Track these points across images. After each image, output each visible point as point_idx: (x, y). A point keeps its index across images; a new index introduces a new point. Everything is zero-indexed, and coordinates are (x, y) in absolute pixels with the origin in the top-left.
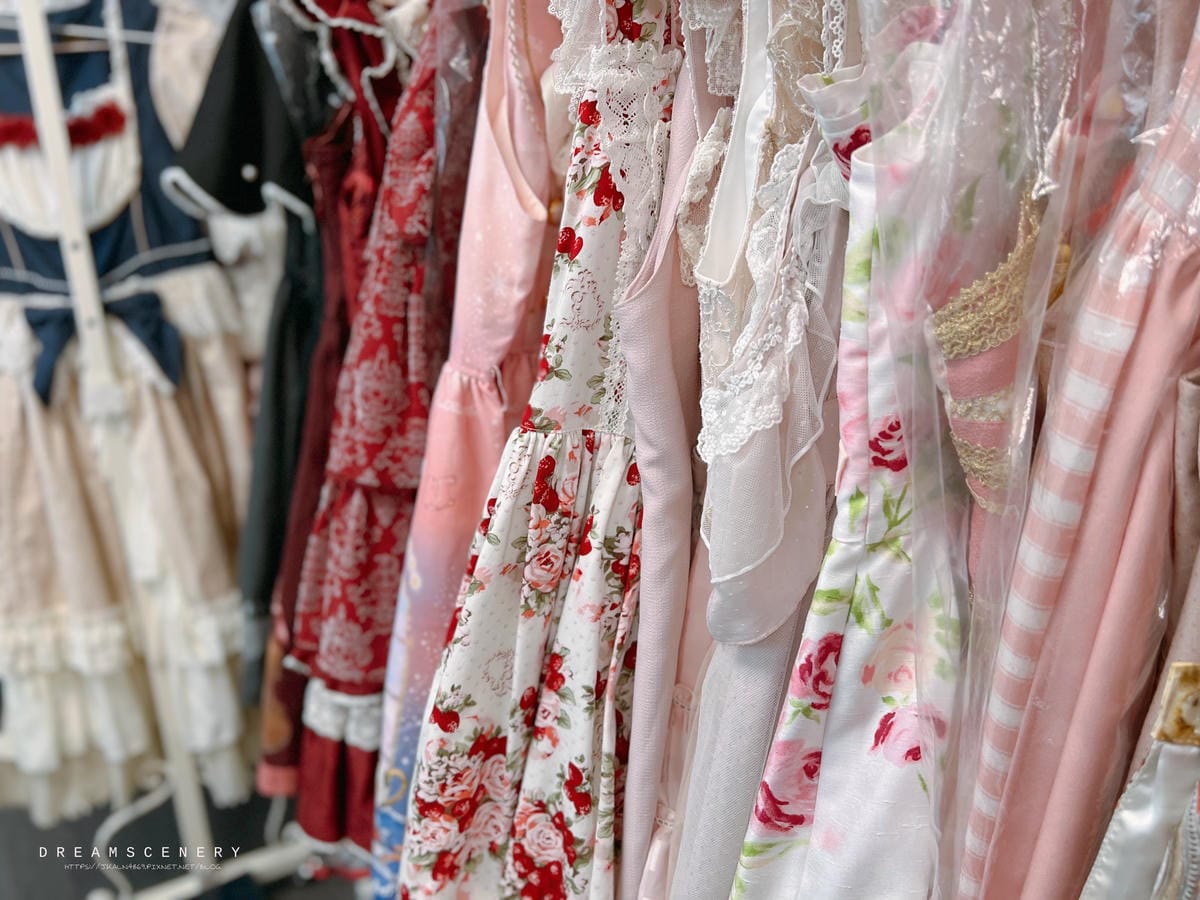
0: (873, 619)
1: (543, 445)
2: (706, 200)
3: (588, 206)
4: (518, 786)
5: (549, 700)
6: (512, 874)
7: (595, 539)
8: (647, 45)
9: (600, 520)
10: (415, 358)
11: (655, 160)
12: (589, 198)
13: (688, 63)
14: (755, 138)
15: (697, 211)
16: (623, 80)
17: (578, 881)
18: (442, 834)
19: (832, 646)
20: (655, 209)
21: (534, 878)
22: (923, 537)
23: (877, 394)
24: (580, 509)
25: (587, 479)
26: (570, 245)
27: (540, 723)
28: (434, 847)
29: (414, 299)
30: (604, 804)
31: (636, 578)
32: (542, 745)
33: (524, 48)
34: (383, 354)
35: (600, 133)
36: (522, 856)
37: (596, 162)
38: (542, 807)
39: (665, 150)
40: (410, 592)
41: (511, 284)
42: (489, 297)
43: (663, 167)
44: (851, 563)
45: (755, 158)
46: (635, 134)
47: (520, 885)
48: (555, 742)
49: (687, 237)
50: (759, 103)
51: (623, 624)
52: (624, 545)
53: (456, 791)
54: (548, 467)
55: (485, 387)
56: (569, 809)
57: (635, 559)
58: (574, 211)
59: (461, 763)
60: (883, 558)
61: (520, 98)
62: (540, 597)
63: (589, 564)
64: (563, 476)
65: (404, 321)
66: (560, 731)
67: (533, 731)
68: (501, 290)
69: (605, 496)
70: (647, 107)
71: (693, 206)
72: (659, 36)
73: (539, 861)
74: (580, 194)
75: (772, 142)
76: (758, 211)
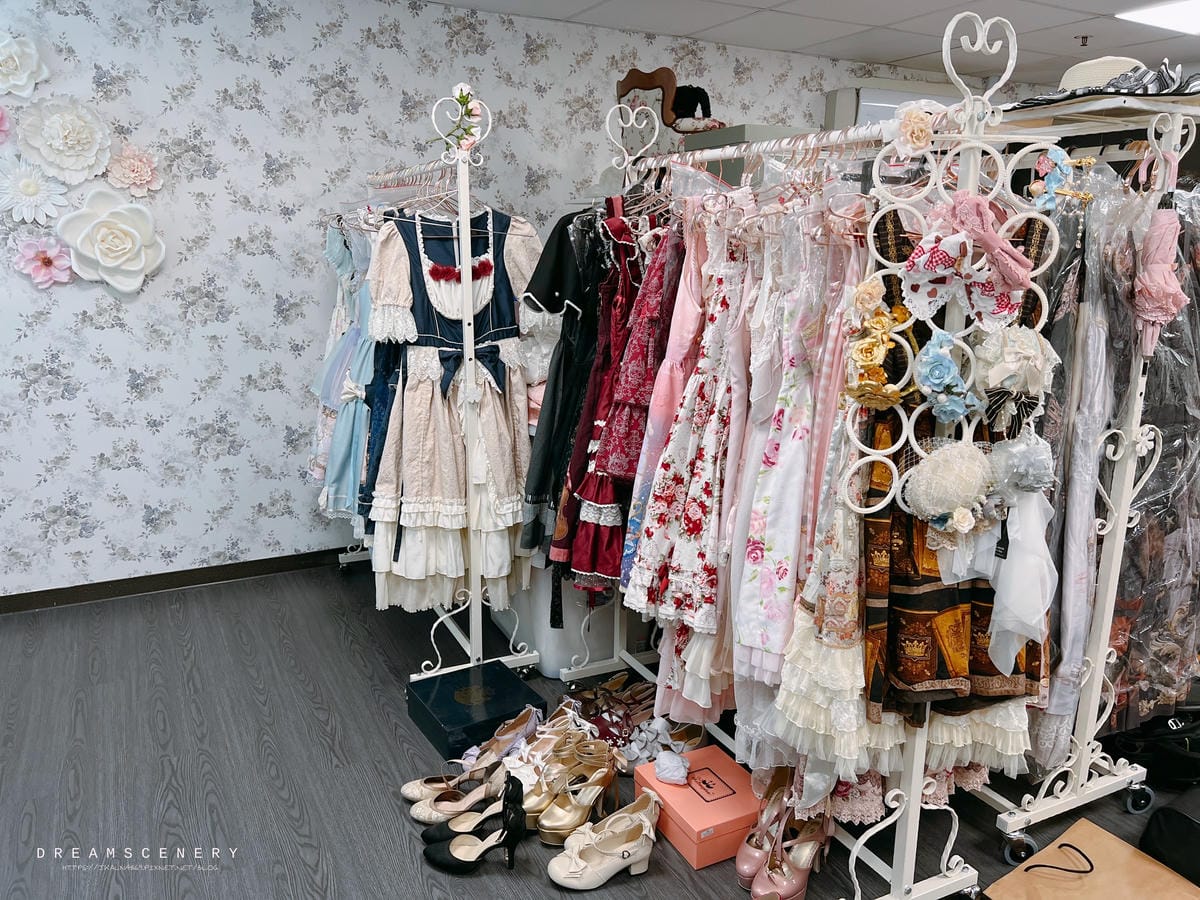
0: (791, 405)
1: (701, 379)
2: (753, 306)
3: (719, 307)
4: (687, 494)
5: (699, 463)
6: (683, 525)
7: (716, 410)
8: (738, 263)
9: (718, 404)
10: (650, 360)
11: (739, 294)
12: (719, 305)
13: (749, 268)
14: (767, 290)
15: (751, 309)
16: (730, 272)
17: (707, 520)
18: (662, 507)
19: (781, 412)
20: (738, 309)
21: (691, 525)
22: (803, 385)
23: (791, 349)
24: (711, 400)
25: (714, 390)
26: (712, 319)
27: (695, 471)
28: (659, 512)
29: (651, 339)
30: (716, 493)
31: (729, 423)
32: (696, 479)
33: (696, 259)
34: (640, 358)
35: (723, 287)
36: (688, 518)
37: (721, 295)
38: (695, 500)
39: (742, 292)
40: (648, 436)
41: (689, 333)
42: (682, 337)
43: (741, 296)
44: (786, 390)
45: (767, 295)
46: (733, 287)
47: (686, 528)
48: (700, 477)
49: (748, 316)
50: (768, 281)
51: (724, 438)
52: (725, 413)
53: (667, 492)
54: (702, 386)
55: (678, 366)
56: (704, 497)
57: (728, 417)
58: (714, 309)
59: (670, 482)
60: (794, 389)
61: (694, 274)
62: (698, 428)
63: (714, 417)
64: (707, 389)
65: (647, 347)
66: (702, 473)
67: (693, 474)
68: (685, 335)
69: (720, 397)
70: (738, 279)
71: (750, 308)
72: (741, 259)
73: (693, 519)
74: (716, 304)
75: (771, 291)
76: (767, 309)
